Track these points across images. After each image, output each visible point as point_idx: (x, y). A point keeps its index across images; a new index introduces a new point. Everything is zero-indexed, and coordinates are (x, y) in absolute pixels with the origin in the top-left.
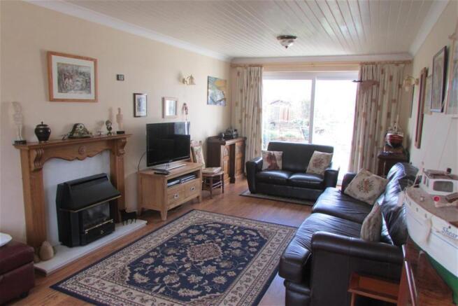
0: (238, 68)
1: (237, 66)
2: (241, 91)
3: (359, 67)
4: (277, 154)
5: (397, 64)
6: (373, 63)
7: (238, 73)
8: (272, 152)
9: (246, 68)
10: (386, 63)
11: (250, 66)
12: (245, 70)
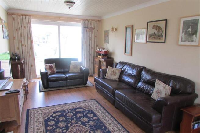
0: (13, 16)
1: (12, 14)
2: (17, 30)
3: (82, 21)
4: (53, 65)
5: (96, 21)
6: (87, 20)
7: (14, 19)
8: (50, 64)
9: (20, 16)
10: (92, 20)
11: (23, 15)
12: (19, 17)
